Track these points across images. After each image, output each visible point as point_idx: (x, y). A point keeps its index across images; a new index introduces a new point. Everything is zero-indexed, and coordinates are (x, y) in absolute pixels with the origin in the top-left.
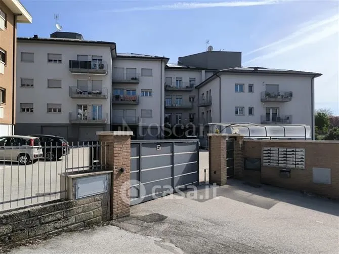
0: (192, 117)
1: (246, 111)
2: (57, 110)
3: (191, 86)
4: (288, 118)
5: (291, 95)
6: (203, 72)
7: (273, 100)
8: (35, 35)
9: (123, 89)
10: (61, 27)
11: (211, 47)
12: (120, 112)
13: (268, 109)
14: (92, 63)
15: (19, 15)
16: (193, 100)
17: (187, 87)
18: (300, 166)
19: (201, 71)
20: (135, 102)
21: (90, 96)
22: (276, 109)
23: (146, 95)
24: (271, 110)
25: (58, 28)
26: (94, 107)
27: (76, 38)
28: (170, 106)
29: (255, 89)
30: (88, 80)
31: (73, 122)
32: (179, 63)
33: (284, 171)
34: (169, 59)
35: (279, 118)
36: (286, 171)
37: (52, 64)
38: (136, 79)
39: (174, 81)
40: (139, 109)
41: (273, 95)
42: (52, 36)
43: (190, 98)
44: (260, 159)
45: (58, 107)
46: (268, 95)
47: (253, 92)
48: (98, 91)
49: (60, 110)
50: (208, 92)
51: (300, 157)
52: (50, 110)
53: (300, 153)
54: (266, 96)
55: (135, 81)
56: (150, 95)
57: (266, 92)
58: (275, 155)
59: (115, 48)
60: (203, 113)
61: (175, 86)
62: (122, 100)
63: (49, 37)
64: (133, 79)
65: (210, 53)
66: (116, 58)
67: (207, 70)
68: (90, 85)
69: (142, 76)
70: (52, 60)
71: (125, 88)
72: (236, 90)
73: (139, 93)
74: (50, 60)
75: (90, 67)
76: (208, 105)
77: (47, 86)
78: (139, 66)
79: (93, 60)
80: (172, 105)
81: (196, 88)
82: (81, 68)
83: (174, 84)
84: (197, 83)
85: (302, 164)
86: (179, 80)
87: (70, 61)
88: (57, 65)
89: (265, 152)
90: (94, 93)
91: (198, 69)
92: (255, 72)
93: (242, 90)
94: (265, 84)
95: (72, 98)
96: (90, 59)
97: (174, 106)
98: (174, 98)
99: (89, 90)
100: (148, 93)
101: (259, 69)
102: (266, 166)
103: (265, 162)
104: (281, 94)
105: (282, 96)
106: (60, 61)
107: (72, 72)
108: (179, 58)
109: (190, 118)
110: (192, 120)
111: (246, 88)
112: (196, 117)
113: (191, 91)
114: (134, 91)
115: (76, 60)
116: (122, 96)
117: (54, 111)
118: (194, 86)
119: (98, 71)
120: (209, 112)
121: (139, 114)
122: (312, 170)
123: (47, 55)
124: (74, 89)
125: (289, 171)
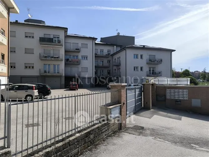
0: (109, 71)
1: (139, 69)
2: (31, 67)
3: (109, 54)
4: (160, 73)
5: (161, 61)
6: (115, 46)
7: (153, 63)
8: (16, 20)
9: (71, 55)
10: (32, 16)
11: (119, 33)
12: (69, 69)
13: (150, 68)
14: (54, 39)
15: (11, 8)
16: (110, 62)
17: (106, 55)
18: (186, 99)
19: (114, 46)
20: (78, 63)
21: (53, 59)
22: (154, 68)
23: (84, 59)
24: (151, 69)
25: (30, 16)
26: (54, 65)
27: (41, 23)
28: (97, 65)
29: (144, 57)
30: (51, 49)
31: (42, 75)
32: (101, 41)
33: (178, 101)
34: (97, 39)
35: (155, 73)
36: (179, 101)
37: (28, 39)
38: (78, 49)
39: (99, 51)
40: (80, 66)
41: (153, 61)
42: (25, 21)
43: (108, 61)
44: (165, 95)
45: (31, 66)
46: (150, 60)
47: (143, 59)
48: (57, 56)
49: (33, 67)
50: (118, 58)
51: (185, 94)
52: (26, 67)
53: (185, 92)
54: (149, 61)
55: (78, 50)
56: (87, 59)
57: (149, 59)
58: (173, 93)
59: (67, 31)
60: (115, 70)
61: (100, 54)
62: (70, 62)
63: (23, 22)
64: (76, 49)
65: (118, 36)
66: (67, 37)
67: (117, 46)
68: (52, 52)
69: (82, 48)
70: (27, 36)
71: (71, 54)
72: (134, 58)
73: (80, 57)
74: (26, 36)
75: (52, 42)
76: (118, 65)
77: (24, 52)
78: (80, 42)
79: (54, 37)
80: (98, 65)
81: (111, 55)
82: (47, 42)
83: (99, 53)
84: (112, 53)
85: (186, 98)
86: (102, 51)
87: (40, 38)
88: (31, 39)
89: (167, 92)
90: (55, 57)
91: (112, 45)
92: (144, 48)
93: (137, 58)
94: (149, 54)
95: (41, 60)
96: (52, 37)
97: (99, 65)
98: (99, 61)
99: (52, 55)
100: (85, 58)
101: (145, 47)
102: (168, 99)
103: (168, 97)
104: (157, 60)
105: (157, 61)
106: (33, 37)
107: (41, 44)
108: (101, 38)
109: (108, 72)
110: (109, 73)
111: (139, 57)
112: (111, 71)
113: (108, 57)
114: (77, 56)
115: (43, 37)
116: (70, 59)
117: (29, 68)
118: (110, 54)
119: (57, 44)
120: (119, 69)
121: (80, 70)
122: (191, 100)
123: (24, 33)
124: (42, 55)
125: (180, 101)
